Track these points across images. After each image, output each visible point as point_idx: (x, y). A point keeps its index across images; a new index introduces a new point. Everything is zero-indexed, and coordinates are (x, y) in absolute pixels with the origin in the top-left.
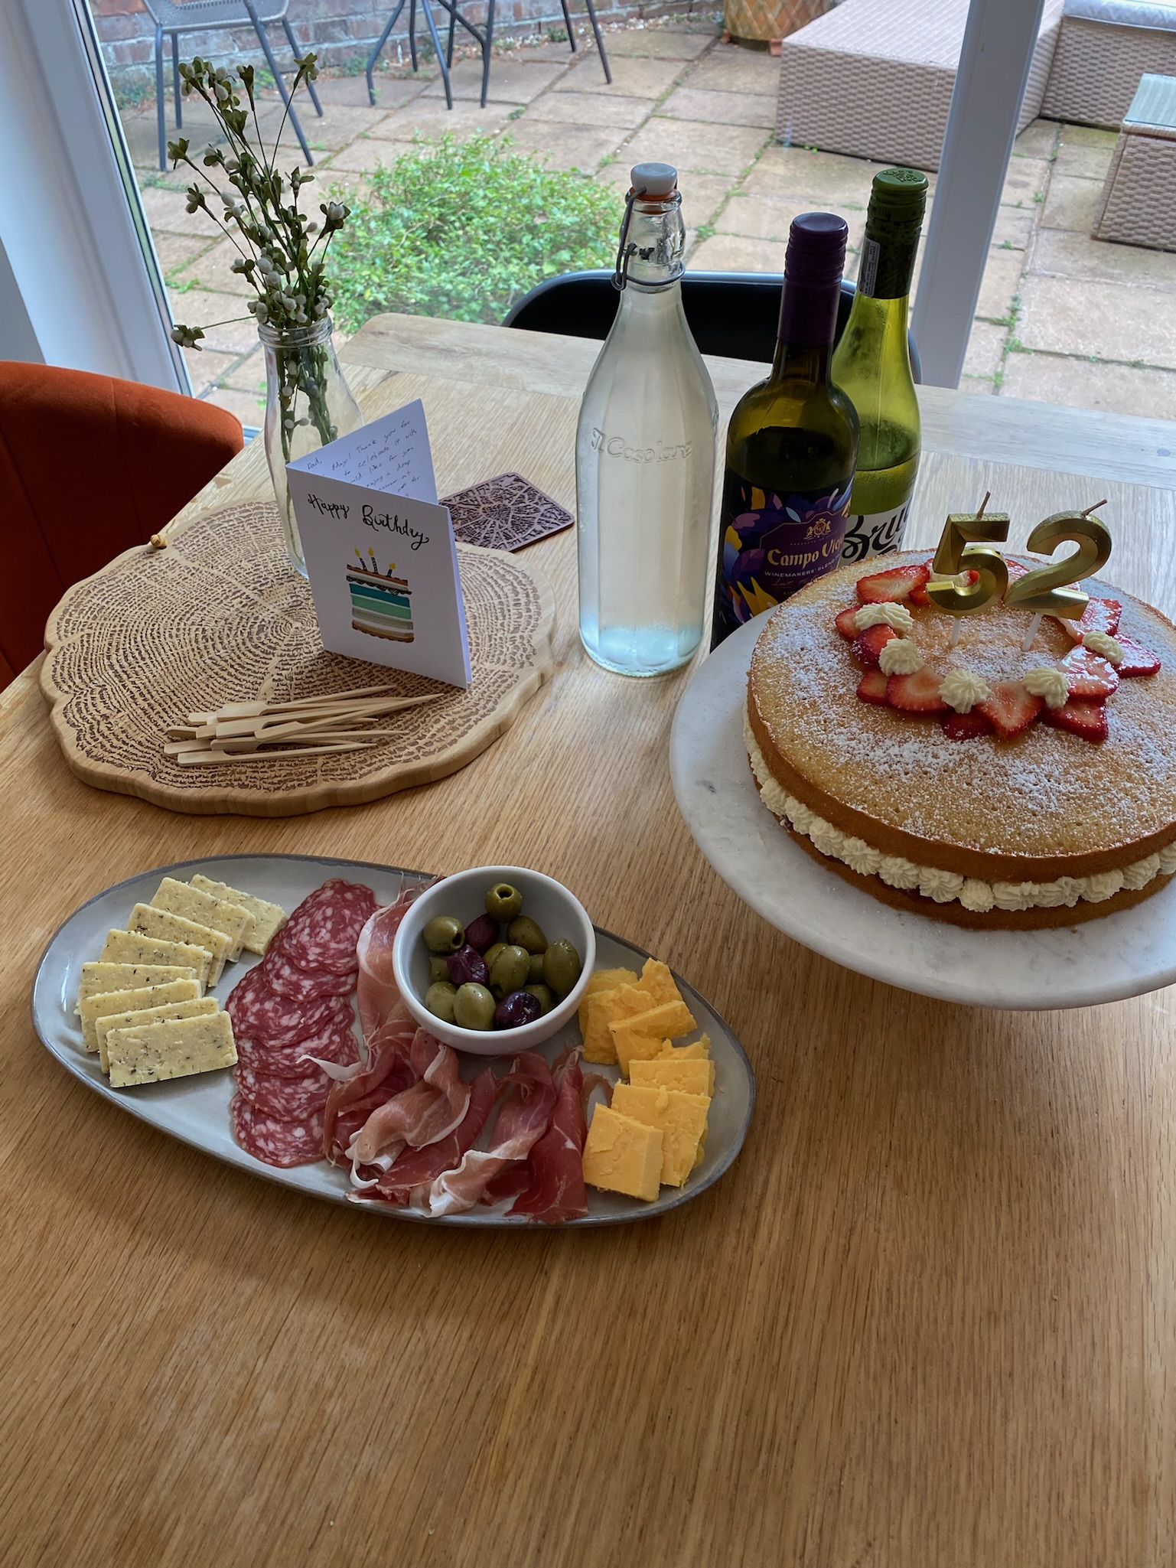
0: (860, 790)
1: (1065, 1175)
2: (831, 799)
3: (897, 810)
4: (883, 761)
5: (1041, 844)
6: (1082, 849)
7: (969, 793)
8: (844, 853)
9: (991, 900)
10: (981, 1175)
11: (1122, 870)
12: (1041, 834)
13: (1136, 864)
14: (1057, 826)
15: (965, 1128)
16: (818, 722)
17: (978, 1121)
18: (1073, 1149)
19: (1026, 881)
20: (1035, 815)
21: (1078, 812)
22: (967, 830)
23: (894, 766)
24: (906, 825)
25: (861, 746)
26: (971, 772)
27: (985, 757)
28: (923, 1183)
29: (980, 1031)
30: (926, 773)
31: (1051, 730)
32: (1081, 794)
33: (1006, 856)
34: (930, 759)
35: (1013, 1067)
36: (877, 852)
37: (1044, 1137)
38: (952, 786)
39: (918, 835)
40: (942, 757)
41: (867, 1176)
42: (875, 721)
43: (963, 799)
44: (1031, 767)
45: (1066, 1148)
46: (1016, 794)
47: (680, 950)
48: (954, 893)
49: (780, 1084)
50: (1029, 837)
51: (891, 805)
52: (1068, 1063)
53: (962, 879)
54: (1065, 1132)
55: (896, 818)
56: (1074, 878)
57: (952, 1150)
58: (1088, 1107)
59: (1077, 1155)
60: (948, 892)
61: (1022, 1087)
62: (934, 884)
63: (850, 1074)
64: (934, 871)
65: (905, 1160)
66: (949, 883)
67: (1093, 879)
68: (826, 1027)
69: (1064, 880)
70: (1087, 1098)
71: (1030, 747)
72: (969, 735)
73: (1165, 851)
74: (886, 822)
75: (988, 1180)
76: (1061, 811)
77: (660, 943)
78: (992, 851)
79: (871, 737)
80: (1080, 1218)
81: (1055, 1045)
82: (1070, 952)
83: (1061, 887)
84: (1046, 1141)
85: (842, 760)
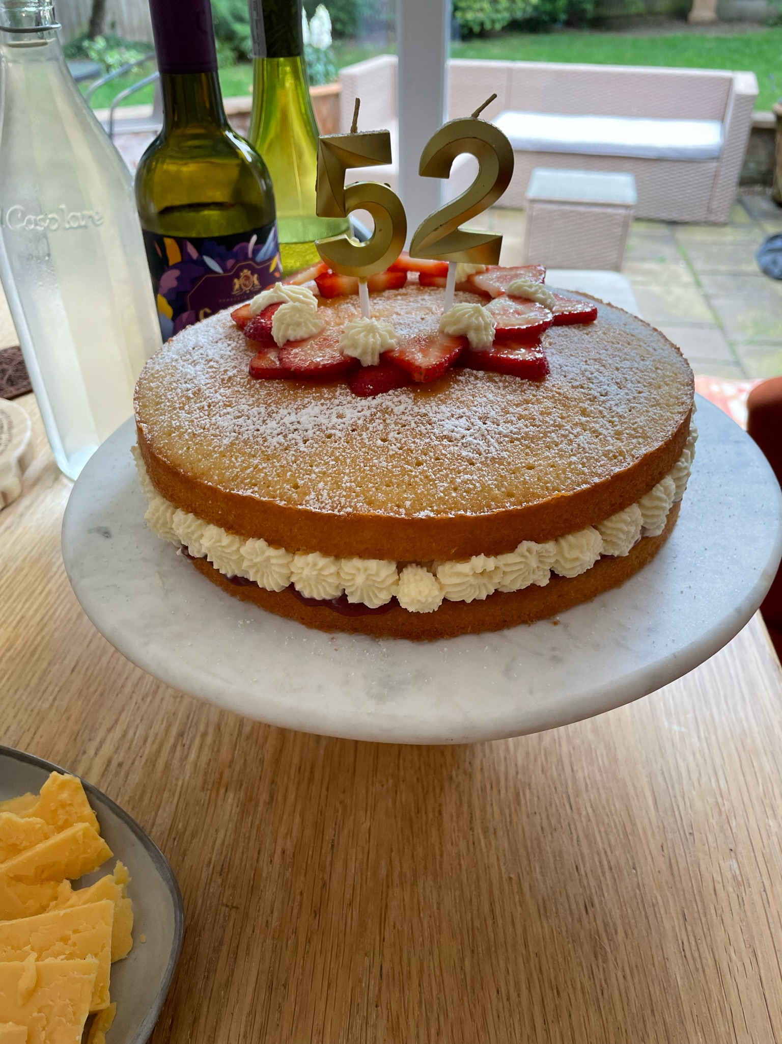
0: (248, 471)
1: (611, 966)
2: (213, 491)
3: (296, 487)
4: (276, 432)
5: (485, 498)
6: (539, 497)
7: (385, 450)
8: (245, 564)
9: (436, 592)
10: (503, 991)
11: (595, 527)
12: (483, 485)
13: (614, 518)
14: (503, 473)
15: (477, 924)
16: (201, 409)
17: (492, 911)
18: (615, 924)
19: (477, 554)
20: (472, 464)
21: (527, 454)
22: (387, 494)
23: (290, 436)
24: (307, 502)
25: (249, 421)
26: (387, 425)
27: (402, 408)
28: (428, 1019)
29: (483, 789)
30: (329, 436)
31: (481, 374)
32: (526, 433)
33: (442, 520)
34: (334, 420)
35: (527, 828)
36: (282, 551)
37: (576, 916)
38: (364, 445)
39: (324, 511)
40: (349, 416)
41: (350, 1028)
42: (269, 394)
43: (378, 458)
44: (460, 412)
45: (606, 925)
46: (445, 442)
47: (121, 759)
48: (387, 589)
49: (233, 911)
50: (468, 491)
51: (288, 481)
52: (590, 810)
53: (393, 567)
54: (601, 902)
55: (295, 496)
56: (538, 541)
57: (462, 960)
58: (622, 862)
59: (621, 934)
60: (381, 590)
61: (541, 852)
62: (360, 580)
63: (327, 878)
64: (357, 562)
65: (402, 990)
66: (377, 574)
67: (563, 542)
68: (297, 820)
69: (525, 545)
70: (618, 852)
71: (456, 391)
72: (381, 388)
73: (645, 501)
74: (282, 503)
75: (513, 995)
76: (505, 454)
77: (96, 754)
78: (422, 515)
79: (262, 410)
80: (640, 1026)
81: (571, 791)
82: (554, 649)
83: (523, 556)
84: (580, 921)
85: (226, 441)
